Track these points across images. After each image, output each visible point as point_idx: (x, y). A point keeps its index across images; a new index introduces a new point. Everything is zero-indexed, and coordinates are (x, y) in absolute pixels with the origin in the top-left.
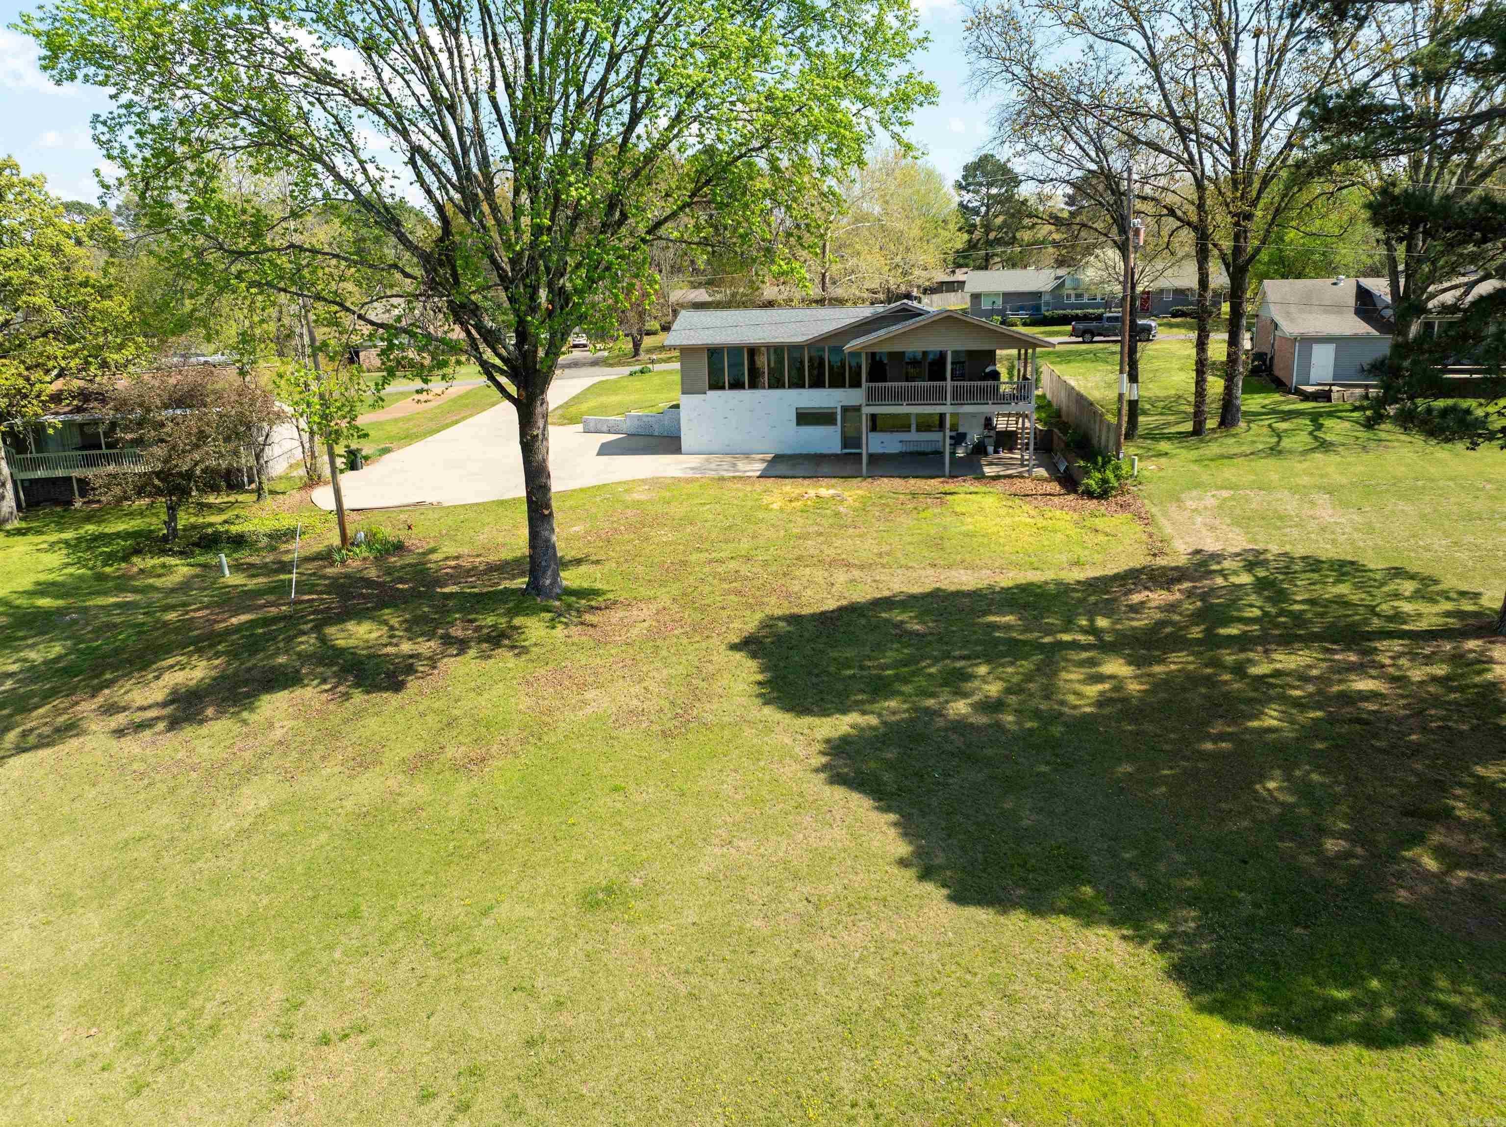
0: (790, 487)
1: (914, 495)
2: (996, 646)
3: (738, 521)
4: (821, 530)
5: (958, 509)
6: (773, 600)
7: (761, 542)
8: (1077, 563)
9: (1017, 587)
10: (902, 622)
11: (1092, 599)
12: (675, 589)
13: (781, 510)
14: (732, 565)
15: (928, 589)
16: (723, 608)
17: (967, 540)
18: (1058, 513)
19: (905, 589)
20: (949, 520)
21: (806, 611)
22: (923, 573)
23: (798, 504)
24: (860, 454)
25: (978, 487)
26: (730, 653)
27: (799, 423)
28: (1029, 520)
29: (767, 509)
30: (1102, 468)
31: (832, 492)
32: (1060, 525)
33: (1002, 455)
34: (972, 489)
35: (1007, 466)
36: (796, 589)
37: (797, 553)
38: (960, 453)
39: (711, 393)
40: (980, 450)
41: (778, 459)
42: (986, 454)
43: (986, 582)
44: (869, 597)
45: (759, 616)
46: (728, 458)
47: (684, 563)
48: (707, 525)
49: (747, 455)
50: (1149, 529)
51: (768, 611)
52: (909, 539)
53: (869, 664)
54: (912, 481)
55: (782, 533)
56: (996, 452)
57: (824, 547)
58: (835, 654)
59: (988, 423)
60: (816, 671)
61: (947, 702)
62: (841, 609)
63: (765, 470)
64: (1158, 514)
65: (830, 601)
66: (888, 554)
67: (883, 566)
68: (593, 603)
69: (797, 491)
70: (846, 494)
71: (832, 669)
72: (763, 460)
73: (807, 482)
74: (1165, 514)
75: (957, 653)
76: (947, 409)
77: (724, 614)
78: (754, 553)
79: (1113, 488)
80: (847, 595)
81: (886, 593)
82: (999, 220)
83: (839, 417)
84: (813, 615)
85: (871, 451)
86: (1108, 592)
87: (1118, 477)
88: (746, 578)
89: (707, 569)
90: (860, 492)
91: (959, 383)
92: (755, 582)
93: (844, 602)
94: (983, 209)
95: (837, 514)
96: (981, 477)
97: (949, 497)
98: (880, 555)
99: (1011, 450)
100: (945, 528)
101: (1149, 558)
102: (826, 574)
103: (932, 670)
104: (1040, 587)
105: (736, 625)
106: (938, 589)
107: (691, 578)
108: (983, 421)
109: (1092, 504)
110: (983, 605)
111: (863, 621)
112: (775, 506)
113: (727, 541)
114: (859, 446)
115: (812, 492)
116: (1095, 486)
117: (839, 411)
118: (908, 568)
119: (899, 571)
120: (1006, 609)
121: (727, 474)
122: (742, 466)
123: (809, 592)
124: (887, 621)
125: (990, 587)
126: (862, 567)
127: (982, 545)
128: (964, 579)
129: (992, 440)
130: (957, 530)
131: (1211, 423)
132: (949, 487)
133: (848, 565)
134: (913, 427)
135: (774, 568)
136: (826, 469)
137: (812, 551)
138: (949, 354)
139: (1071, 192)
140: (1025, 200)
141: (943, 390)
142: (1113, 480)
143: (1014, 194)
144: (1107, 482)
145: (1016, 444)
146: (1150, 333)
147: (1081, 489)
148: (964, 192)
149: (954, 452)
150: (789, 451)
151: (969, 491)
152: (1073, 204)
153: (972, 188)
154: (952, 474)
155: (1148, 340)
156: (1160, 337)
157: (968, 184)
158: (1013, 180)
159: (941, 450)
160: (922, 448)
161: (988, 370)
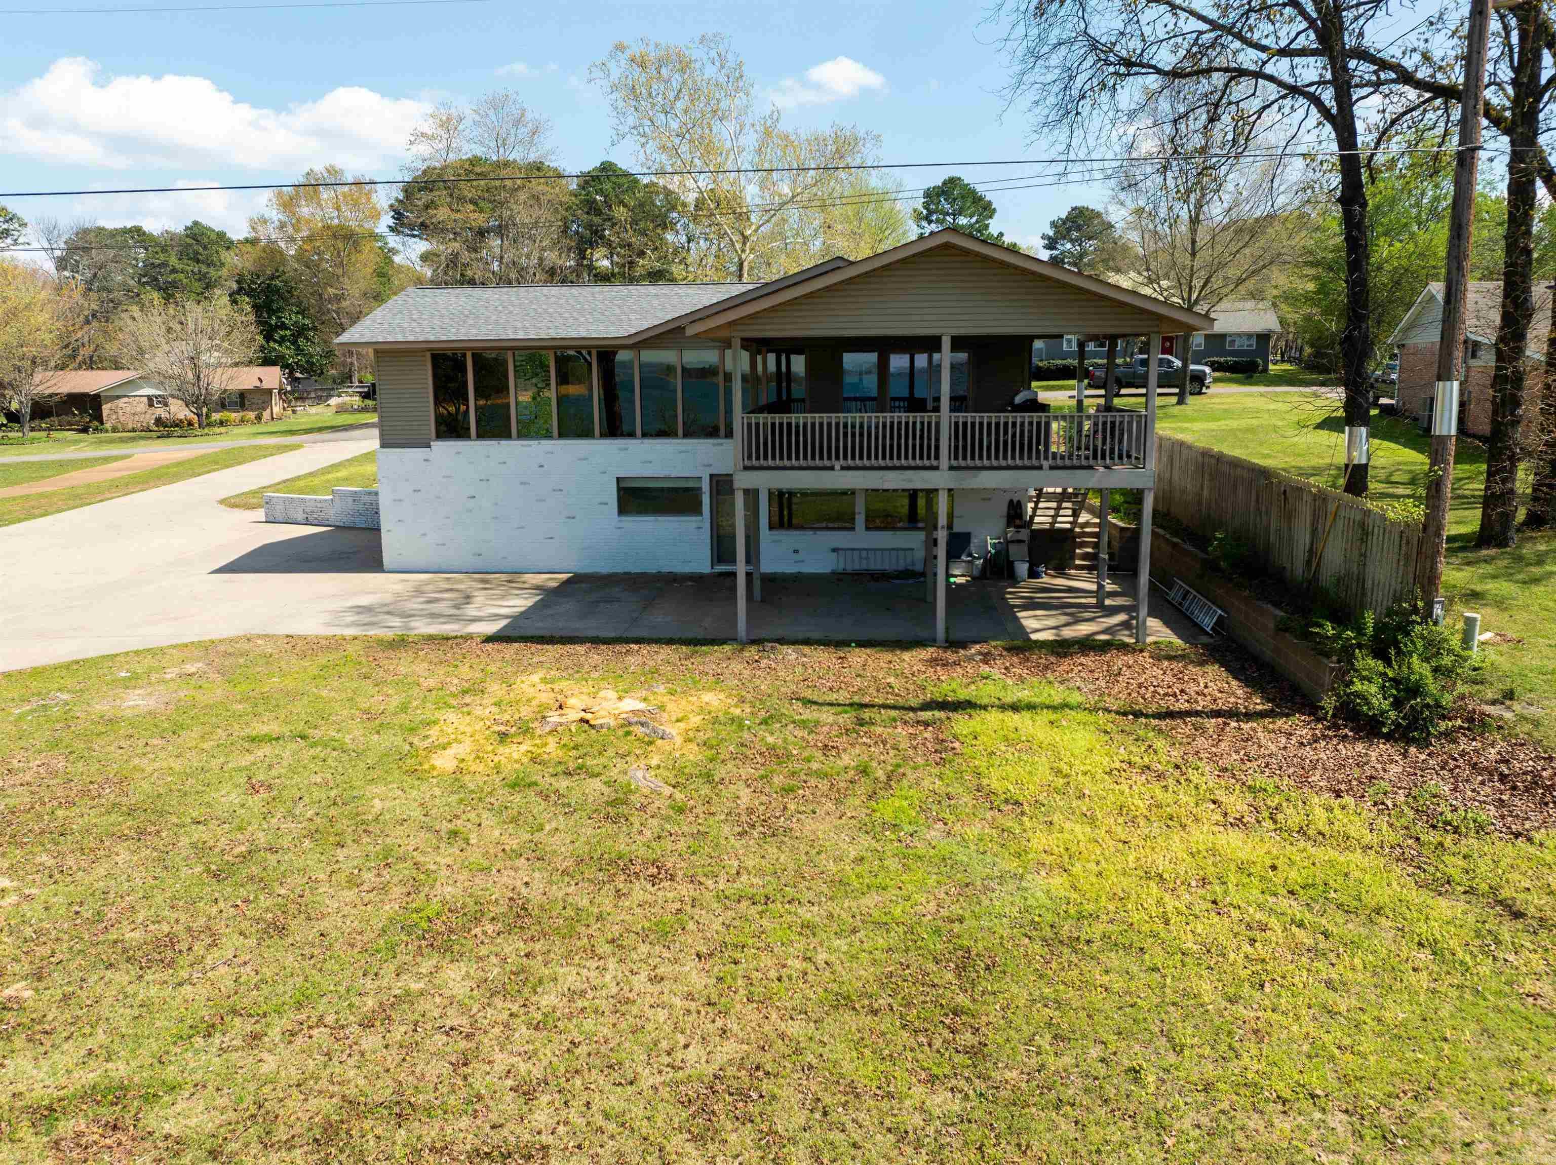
13: (457, 774)
27: (623, 510)
29: (419, 770)
30: (1386, 645)
33: (1047, 580)
34: (1012, 690)
35: (1074, 612)
38: (960, 575)
39: (440, 447)
40: (999, 569)
42: (1012, 578)
49: (514, 575)
54: (858, 657)
56: (1033, 574)
59: (1015, 513)
63: (524, 613)
69: (544, 696)
70: (674, 709)
72: (535, 590)
73: (595, 657)
76: (940, 479)
79: (1437, 708)
83: (706, 500)
85: (767, 567)
87: (1442, 674)
91: (969, 417)
97: (956, 721)
99: (1061, 570)
108: (1004, 509)
109: (1384, 755)
112: (448, 758)
116: (1377, 701)
117: (706, 487)
122: (479, 604)
129: (1023, 549)
132: (954, 678)
134: (860, 520)
136: (658, 617)
138: (946, 343)
139: (1051, 233)
140: (1001, 234)
141: (930, 433)
142: (1432, 686)
143: (987, 226)
144: (1415, 690)
145: (1073, 557)
146: (1202, 384)
147: (1329, 703)
148: (924, 223)
149: (948, 575)
150: (603, 567)
151: (1009, 699)
152: (1054, 248)
153: (934, 217)
154: (955, 636)
155: (1200, 393)
156: (1216, 390)
157: (930, 213)
158: (985, 209)
159: (919, 567)
160: (876, 564)
161: (1018, 399)
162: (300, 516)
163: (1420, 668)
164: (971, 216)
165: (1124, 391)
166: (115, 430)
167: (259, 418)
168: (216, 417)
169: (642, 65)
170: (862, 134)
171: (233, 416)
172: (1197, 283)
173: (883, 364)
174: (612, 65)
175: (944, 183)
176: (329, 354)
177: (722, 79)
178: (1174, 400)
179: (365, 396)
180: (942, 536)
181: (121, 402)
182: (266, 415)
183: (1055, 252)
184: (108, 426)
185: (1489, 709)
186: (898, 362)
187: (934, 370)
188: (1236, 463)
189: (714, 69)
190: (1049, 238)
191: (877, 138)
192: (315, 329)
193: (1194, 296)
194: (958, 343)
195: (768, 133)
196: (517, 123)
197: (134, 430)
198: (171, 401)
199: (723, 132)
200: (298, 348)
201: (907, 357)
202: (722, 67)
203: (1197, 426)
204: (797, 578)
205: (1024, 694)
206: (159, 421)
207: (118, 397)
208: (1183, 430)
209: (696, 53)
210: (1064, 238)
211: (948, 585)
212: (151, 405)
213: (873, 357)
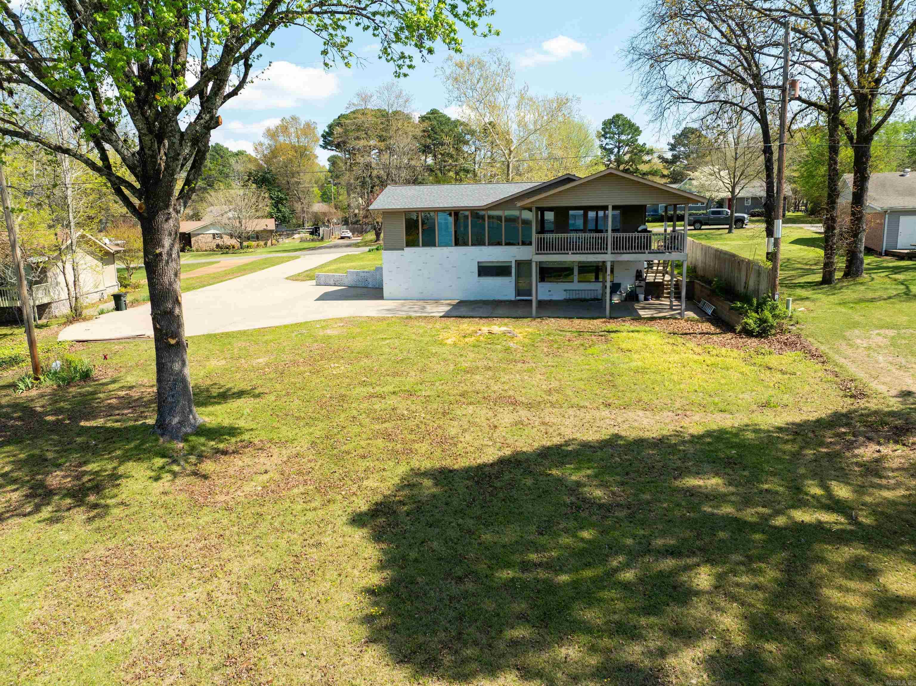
0: (466, 325)
1: (580, 333)
2: (713, 530)
3: (411, 356)
4: (491, 364)
5: (624, 346)
6: (423, 447)
7: (427, 376)
8: (766, 405)
9: (709, 434)
10: (579, 484)
11: (809, 452)
12: (318, 430)
13: (455, 345)
14: (392, 401)
15: (604, 434)
16: (364, 457)
17: (639, 376)
18: (723, 351)
19: (579, 436)
20: (615, 356)
21: (462, 463)
22: (597, 414)
23: (470, 340)
24: (531, 301)
25: (636, 326)
26: (349, 530)
27: (480, 275)
28: (696, 357)
29: (442, 344)
30: (759, 309)
31: (504, 329)
32: (729, 360)
33: (651, 301)
34: (632, 328)
35: (660, 310)
36: (453, 432)
37: (463, 388)
38: (616, 300)
39: (407, 250)
40: (632, 297)
41: (462, 303)
42: (637, 300)
43: (672, 427)
44: (536, 445)
45: (402, 469)
46: (421, 303)
47: (343, 398)
48: (382, 358)
49: (437, 301)
50: (829, 367)
51: (415, 464)
52: (579, 375)
53: (533, 557)
54: (577, 321)
55: (452, 367)
56: (646, 299)
57: (492, 382)
58: (487, 537)
59: (639, 275)
60: (459, 571)
61: (662, 653)
62: (502, 462)
63: (450, 311)
64: (831, 354)
65: (490, 450)
66: (557, 391)
67: (553, 405)
68: (221, 446)
69: (472, 328)
70: (517, 331)
71: (482, 567)
72: (449, 304)
73: (482, 321)
74: (838, 352)
75: (659, 542)
76: (608, 258)
77: (364, 464)
78: (417, 388)
79: (772, 327)
80: (510, 441)
81: (557, 440)
82: (627, 157)
83: (513, 270)
84: (467, 470)
85: (540, 298)
86: (822, 444)
87: (775, 316)
88: (401, 417)
89: (365, 405)
90: (530, 330)
91: (619, 235)
92: (411, 424)
93: (507, 452)
94: (616, 150)
95: (507, 350)
96: (638, 318)
97: (613, 335)
98: (549, 392)
99: (658, 298)
100: (613, 364)
101: (849, 401)
102: (491, 414)
103: (629, 575)
104: (736, 435)
105: (370, 483)
106: (617, 436)
107: (343, 416)
108: (634, 273)
109: (753, 342)
110: (675, 461)
111: (529, 482)
112: (449, 341)
113: (396, 374)
114: (530, 295)
115: (485, 329)
116: (753, 326)
117: (513, 265)
118: (580, 408)
119: (571, 412)
120: (706, 467)
121: (414, 315)
122: (429, 308)
123: (468, 437)
124: (560, 481)
125: (678, 434)
126: (529, 406)
127: (654, 382)
128: (645, 422)
129: (643, 290)
130: (626, 366)
131: (838, 275)
132: (612, 325)
133: (515, 403)
134: (576, 278)
135: (435, 406)
136: (500, 311)
137: (479, 387)
138: (610, 208)
139: (672, 142)
140: (645, 144)
141: (604, 240)
142: (771, 319)
143: (637, 140)
144: (766, 321)
145: (663, 293)
146: (743, 223)
147: (739, 328)
148: (603, 139)
149: (611, 300)
150: (472, 298)
151: (631, 329)
152: (675, 150)
153: (608, 136)
154: (612, 316)
155: (742, 227)
156: (750, 226)
157: (606, 133)
158: (636, 131)
159: (600, 297)
160: (583, 296)
161: (640, 229)
162: (332, 282)
163: (767, 314)
164: (628, 135)
165: (703, 227)
166: (197, 251)
167: (266, 244)
168: (245, 244)
169: (461, 67)
170: (570, 97)
171: (254, 243)
172: (738, 174)
173: (585, 216)
174: (446, 67)
175: (614, 117)
176: (293, 211)
177: (500, 71)
178: (727, 231)
179: (312, 233)
180: (608, 285)
181: (200, 237)
182: (269, 243)
183: (675, 152)
184: (194, 248)
185: (790, 327)
186: (592, 214)
187: (606, 217)
188: (726, 253)
189: (496, 66)
190: (672, 145)
191: (579, 99)
192: (286, 199)
193: (736, 180)
194: (615, 208)
195: (522, 97)
196: (398, 97)
197: (206, 251)
198: (224, 236)
199: (500, 98)
200: (278, 209)
201: (595, 213)
202: (500, 65)
203: (733, 243)
204: (550, 301)
205: (637, 329)
206: (218, 246)
207: (199, 234)
208: (726, 244)
209: (485, 59)
210: (679, 144)
211: (611, 304)
212: (214, 238)
213: (582, 212)
